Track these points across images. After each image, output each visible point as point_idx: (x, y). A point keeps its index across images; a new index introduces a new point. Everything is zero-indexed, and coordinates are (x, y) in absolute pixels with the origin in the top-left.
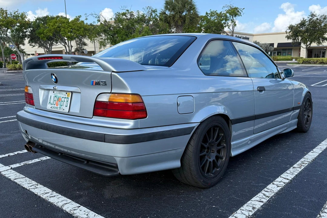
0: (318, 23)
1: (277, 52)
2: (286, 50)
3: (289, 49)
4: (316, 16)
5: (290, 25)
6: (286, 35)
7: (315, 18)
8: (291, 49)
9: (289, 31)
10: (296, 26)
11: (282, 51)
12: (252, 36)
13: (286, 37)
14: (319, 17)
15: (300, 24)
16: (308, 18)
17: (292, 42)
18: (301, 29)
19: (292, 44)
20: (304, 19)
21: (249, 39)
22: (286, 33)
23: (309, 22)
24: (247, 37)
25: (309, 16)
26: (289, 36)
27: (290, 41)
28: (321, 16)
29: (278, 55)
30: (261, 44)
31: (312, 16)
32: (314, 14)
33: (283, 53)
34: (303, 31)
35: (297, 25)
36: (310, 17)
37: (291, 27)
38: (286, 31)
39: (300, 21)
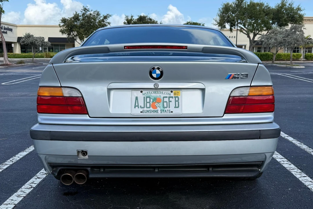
0: (93, 18)
1: (48, 48)
2: (58, 45)
3: (61, 45)
4: (89, 11)
5: (63, 18)
6: (59, 29)
7: (88, 13)
8: (64, 45)
9: (62, 24)
10: (69, 19)
11: (54, 47)
12: (16, 27)
13: (60, 31)
14: (92, 13)
15: (73, 18)
16: (81, 12)
17: (67, 37)
18: (75, 23)
19: (68, 40)
20: (76, 12)
21: (13, 30)
22: (59, 26)
23: (83, 17)
24: (10, 27)
25: (82, 10)
26: (63, 31)
27: (65, 36)
28: (94, 12)
29: (49, 51)
30: (35, 37)
31: (85, 11)
32: (87, 8)
33: (55, 49)
34: (77, 26)
35: (71, 19)
36: (83, 12)
37: (64, 21)
38: (59, 25)
39: (74, 15)
